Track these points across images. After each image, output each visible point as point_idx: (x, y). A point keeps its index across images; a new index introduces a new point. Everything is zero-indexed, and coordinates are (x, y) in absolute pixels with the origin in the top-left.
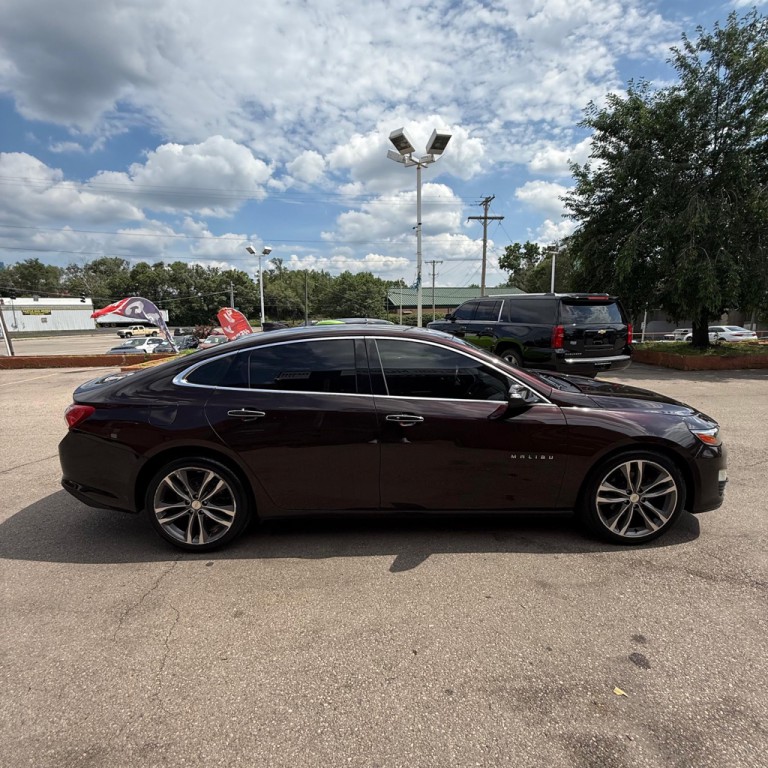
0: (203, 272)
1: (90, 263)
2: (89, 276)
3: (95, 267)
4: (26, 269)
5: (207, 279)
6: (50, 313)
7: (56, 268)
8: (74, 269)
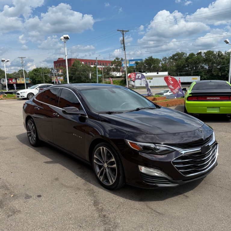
0: (222, 55)
1: (171, 56)
2: (171, 62)
3: (173, 57)
4: (148, 61)
5: (223, 58)
6: (152, 79)
7: (158, 59)
8: (165, 59)
